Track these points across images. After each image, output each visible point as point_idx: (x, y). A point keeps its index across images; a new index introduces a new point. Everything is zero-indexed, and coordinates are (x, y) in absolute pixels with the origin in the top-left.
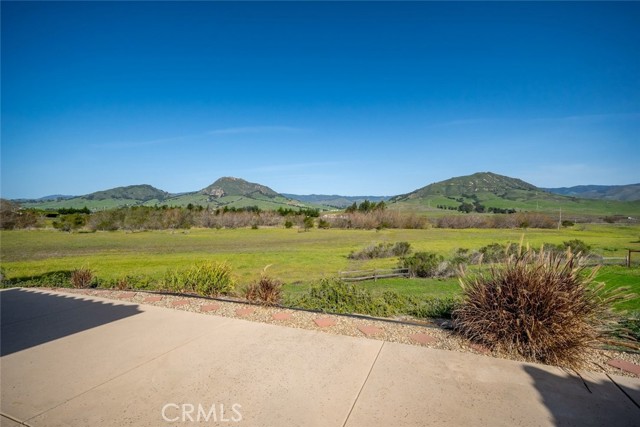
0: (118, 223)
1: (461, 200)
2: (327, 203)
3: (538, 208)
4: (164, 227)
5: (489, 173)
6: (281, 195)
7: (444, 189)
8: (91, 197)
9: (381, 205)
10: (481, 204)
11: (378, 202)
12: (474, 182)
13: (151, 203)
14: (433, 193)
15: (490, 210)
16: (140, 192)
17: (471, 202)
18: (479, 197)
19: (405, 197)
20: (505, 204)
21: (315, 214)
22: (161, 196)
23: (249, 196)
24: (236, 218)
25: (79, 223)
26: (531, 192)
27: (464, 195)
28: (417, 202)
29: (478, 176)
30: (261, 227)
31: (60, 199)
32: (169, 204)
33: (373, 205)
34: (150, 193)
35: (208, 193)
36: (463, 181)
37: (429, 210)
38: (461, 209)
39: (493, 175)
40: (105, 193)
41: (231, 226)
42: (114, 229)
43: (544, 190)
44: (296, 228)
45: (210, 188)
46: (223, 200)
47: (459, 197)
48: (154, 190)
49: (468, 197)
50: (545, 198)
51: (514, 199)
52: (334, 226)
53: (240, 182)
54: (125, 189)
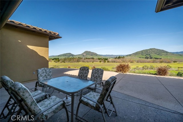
0: (65, 61)
1: (146, 56)
2: (110, 57)
3: (169, 58)
4: (74, 62)
5: (154, 48)
6: (99, 55)
7: (141, 53)
8: (59, 56)
9: (123, 57)
10: (152, 57)
11: (123, 56)
12: (150, 51)
13: (71, 57)
14: (138, 54)
15: (154, 58)
16: (68, 55)
17: (149, 56)
18: (151, 55)
19: (130, 55)
20: (159, 57)
21: (107, 59)
22: (73, 55)
23: (91, 55)
24: (89, 60)
25: (59, 61)
26: (167, 53)
27: (147, 54)
28: (133, 56)
29: (151, 49)
30: (94, 62)
31: (53, 56)
32: (75, 57)
33: (121, 57)
34: (71, 55)
35: (82, 55)
36: (147, 50)
37: (137, 58)
38: (146, 58)
39: (155, 49)
40: (61, 55)
41: (88, 62)
42: (65, 62)
43: (171, 53)
44: (102, 62)
45: (83, 53)
46: (86, 56)
47: (145, 55)
48: (71, 54)
49: (148, 55)
50: (171, 55)
51: (162, 55)
52: (111, 62)
53: (90, 52)
54: (65, 54)
